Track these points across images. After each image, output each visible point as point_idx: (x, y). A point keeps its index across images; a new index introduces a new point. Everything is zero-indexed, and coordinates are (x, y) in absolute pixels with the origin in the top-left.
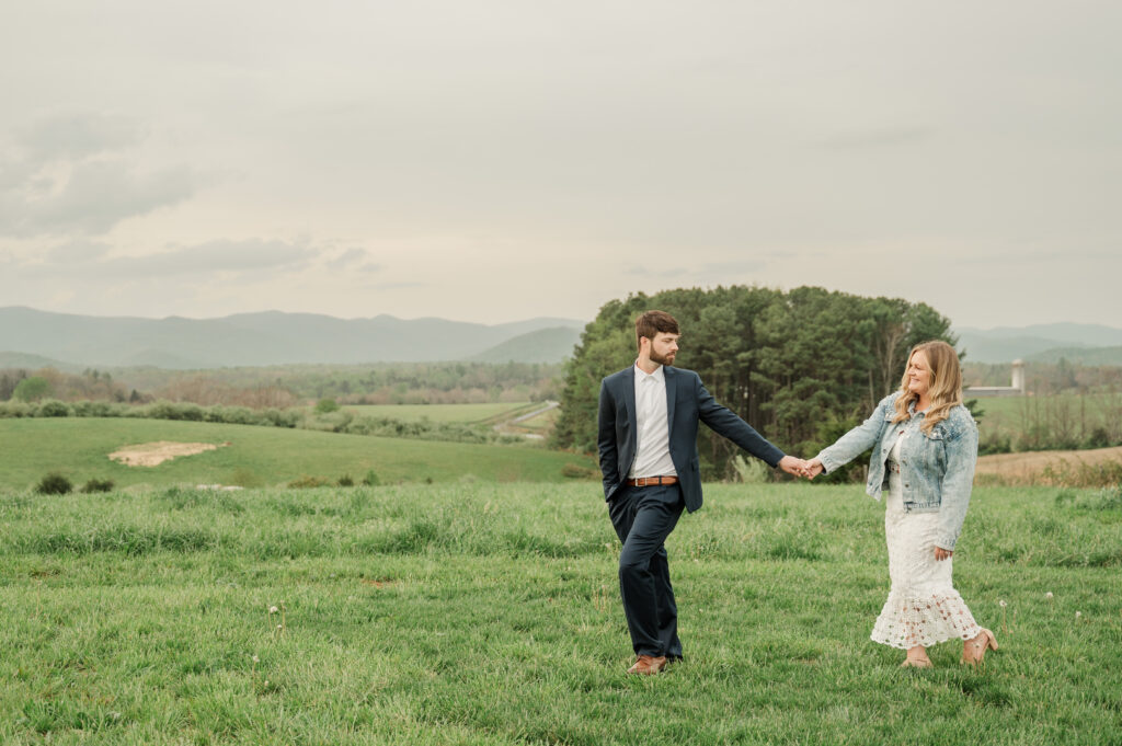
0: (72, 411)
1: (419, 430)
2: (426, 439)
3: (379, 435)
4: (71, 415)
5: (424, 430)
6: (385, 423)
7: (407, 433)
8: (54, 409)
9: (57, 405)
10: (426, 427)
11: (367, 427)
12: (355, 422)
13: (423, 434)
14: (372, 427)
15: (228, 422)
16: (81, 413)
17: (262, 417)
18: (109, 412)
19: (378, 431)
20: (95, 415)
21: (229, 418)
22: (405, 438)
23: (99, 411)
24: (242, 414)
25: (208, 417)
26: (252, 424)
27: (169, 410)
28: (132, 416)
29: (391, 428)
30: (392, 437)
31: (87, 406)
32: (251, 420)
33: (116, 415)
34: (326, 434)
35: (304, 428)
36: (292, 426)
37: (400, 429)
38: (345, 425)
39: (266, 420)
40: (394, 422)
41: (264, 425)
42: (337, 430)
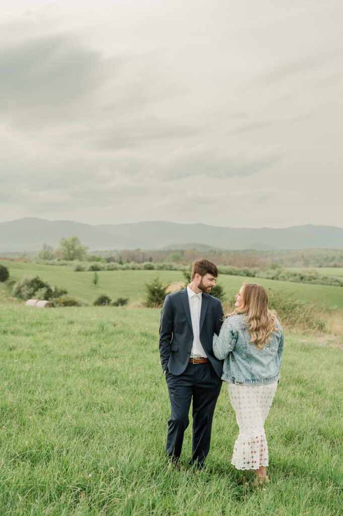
0: (156, 267)
1: (311, 279)
2: (314, 283)
3: (291, 281)
4: (156, 269)
5: (314, 279)
6: (295, 275)
7: (305, 280)
8: (148, 266)
9: (149, 265)
10: (316, 277)
11: (286, 277)
12: (282, 274)
13: (313, 281)
14: (289, 277)
15: (224, 274)
16: (161, 268)
18: (172, 268)
19: (291, 279)
20: (167, 269)
21: (223, 272)
22: (304, 283)
23: (168, 268)
24: (231, 270)
26: (235, 275)
29: (298, 277)
30: (298, 282)
31: (164, 265)
32: (235, 273)
33: (175, 270)
34: (267, 280)
35: (258, 277)
36: (254, 276)
37: (302, 278)
38: (277, 276)
39: (242, 273)
40: (300, 275)
41: (241, 275)
42: (273, 279)
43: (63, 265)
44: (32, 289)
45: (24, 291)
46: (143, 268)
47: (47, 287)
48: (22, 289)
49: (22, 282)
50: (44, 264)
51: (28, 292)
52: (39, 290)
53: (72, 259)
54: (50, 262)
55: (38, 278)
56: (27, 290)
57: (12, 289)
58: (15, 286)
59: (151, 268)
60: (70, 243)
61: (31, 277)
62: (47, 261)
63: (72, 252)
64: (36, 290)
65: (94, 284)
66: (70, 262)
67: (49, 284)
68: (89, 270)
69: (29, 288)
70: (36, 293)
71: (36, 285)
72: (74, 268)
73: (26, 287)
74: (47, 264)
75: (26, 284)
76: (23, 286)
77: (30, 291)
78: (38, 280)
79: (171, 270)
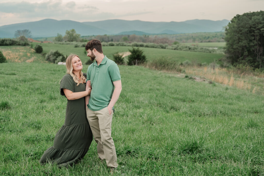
1: (194, 49)
3: (184, 50)
4: (115, 46)
5: (196, 49)
6: (186, 47)
7: (191, 50)
8: (111, 44)
9: (112, 43)
10: (197, 48)
11: (182, 48)
12: (180, 47)
13: (196, 50)
14: (183, 48)
16: (118, 45)
17: (158, 46)
18: (124, 45)
20: (121, 46)
21: (150, 46)
22: (191, 51)
23: (122, 45)
24: (153, 45)
25: (145, 46)
26: (156, 48)
27: (136, 44)
28: (128, 46)
29: (188, 48)
30: (188, 51)
31: (119, 44)
32: (155, 47)
33: (125, 46)
34: (171, 50)
35: (167, 49)
36: (165, 48)
37: (190, 49)
38: (177, 48)
39: (159, 47)
40: (189, 47)
41: (159, 48)
42: (175, 49)
43: (68, 44)
44: (55, 57)
45: (51, 58)
46: (108, 45)
47: (62, 55)
48: (50, 57)
49: (49, 53)
50: (58, 44)
51: (53, 58)
52: (59, 57)
53: (72, 41)
54: (61, 43)
55: (57, 51)
56: (53, 57)
57: (45, 57)
58: (47, 56)
59: (112, 45)
60: (71, 33)
61: (54, 51)
62: (60, 42)
63: (72, 37)
64: (57, 57)
65: (85, 54)
66: (71, 43)
67: (63, 54)
68: (82, 47)
69: (54, 56)
70: (57, 59)
71: (57, 55)
72: (74, 46)
73: (52, 56)
74: (60, 44)
75: (51, 54)
76: (50, 55)
77: (54, 58)
78: (58, 52)
79: (123, 46)
